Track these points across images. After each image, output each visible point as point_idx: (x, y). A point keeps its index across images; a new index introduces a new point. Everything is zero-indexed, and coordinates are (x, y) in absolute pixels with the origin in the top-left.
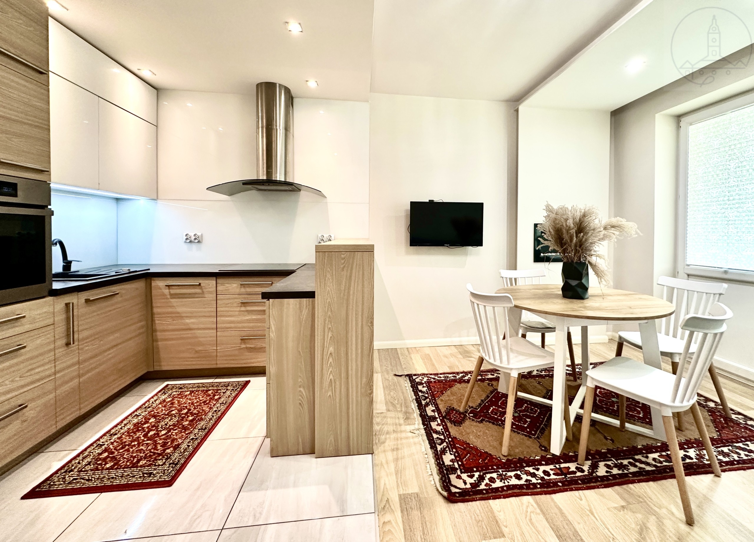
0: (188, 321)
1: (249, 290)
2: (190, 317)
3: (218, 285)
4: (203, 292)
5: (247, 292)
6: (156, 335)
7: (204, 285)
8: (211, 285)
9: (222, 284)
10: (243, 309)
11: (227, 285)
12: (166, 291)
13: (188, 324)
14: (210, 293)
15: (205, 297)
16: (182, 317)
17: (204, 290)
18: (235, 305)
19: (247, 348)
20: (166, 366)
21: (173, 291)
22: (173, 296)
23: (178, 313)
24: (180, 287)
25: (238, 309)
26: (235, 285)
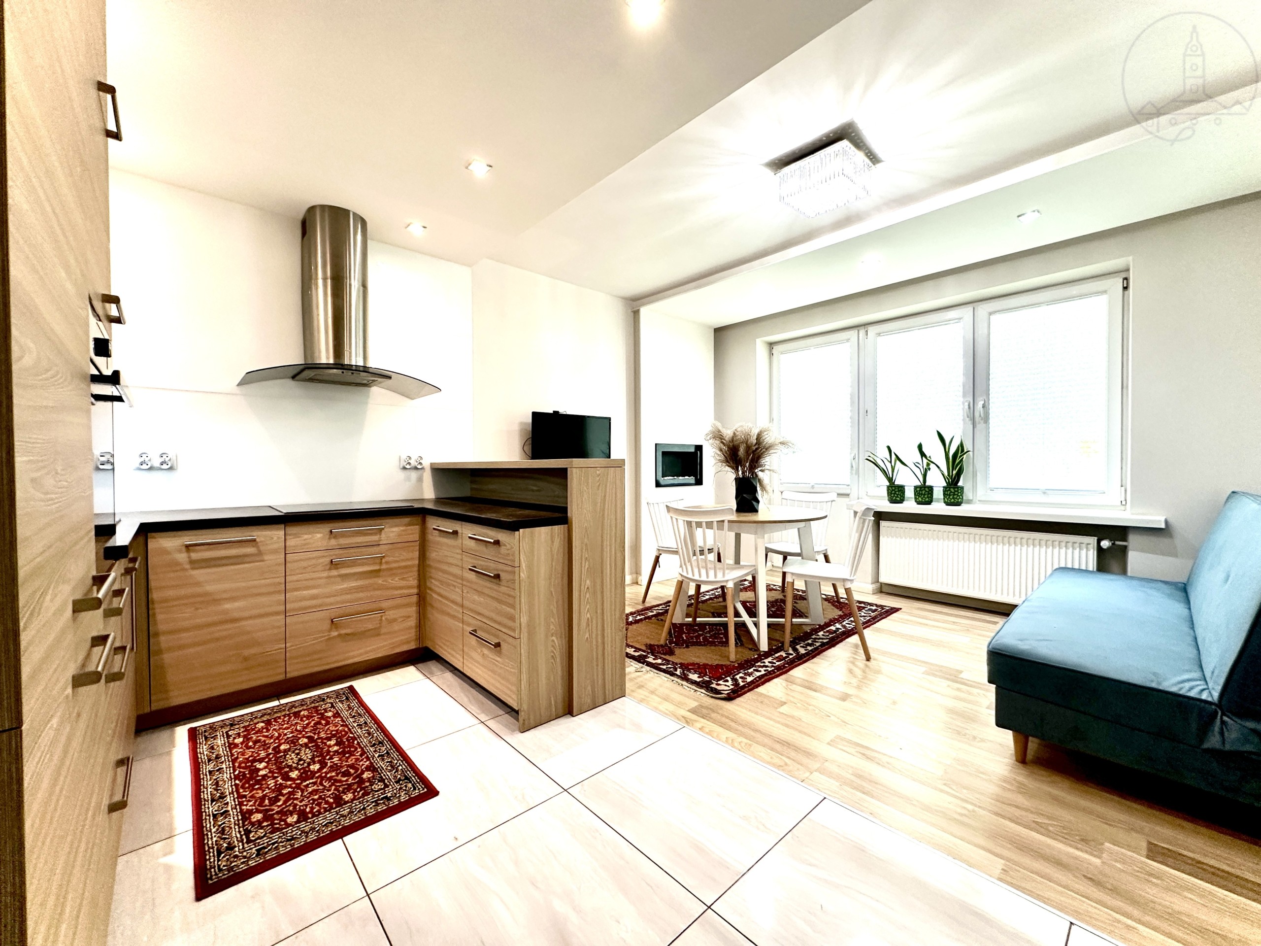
0: (227, 606)
1: (343, 541)
2: (233, 599)
3: (287, 537)
4: (260, 553)
5: (341, 545)
6: (159, 643)
7: (263, 539)
8: (275, 538)
9: (296, 536)
10: (334, 573)
11: (306, 537)
12: (182, 557)
13: (226, 612)
14: (275, 552)
15: (263, 561)
16: (217, 601)
17: (262, 548)
18: (320, 568)
19: (340, 635)
20: (179, 698)
21: (195, 556)
22: (195, 564)
23: (206, 594)
24: (211, 546)
25: (325, 574)
26: (319, 535)
